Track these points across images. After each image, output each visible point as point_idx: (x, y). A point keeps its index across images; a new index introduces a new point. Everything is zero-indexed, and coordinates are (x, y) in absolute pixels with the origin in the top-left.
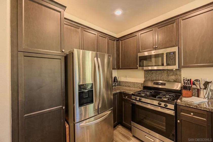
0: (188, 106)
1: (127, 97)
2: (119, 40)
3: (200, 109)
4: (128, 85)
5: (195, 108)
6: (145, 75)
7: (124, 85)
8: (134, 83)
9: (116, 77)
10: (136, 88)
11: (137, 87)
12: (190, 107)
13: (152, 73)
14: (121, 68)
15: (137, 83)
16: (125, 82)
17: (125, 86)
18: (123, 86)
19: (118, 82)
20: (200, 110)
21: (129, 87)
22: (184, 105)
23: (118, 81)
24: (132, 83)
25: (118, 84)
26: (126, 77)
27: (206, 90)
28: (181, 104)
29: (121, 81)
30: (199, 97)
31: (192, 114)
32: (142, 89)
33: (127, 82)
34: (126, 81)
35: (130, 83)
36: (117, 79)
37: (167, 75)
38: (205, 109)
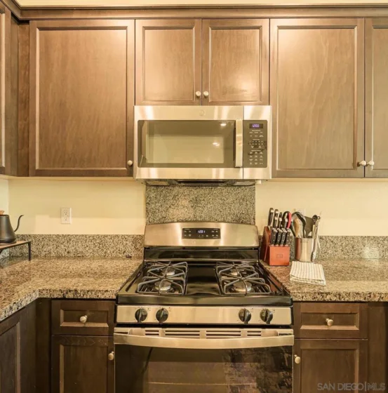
0: (320, 298)
1: (84, 318)
2: (27, 22)
3: (347, 299)
4: (71, 249)
5: (335, 302)
6: (147, 204)
7: (53, 254)
8: (101, 241)
9: (7, 217)
10: (112, 259)
11: (114, 255)
12: (324, 302)
13: (175, 196)
14: (37, 168)
15: (116, 239)
16: (58, 236)
17: (59, 257)
18: (47, 257)
19: (18, 243)
20: (348, 302)
21: (79, 257)
22: (310, 299)
23: (18, 236)
24: (94, 238)
25: (17, 251)
26: (62, 213)
27: (313, 240)
28: (303, 297)
29: (35, 236)
30: (299, 260)
31: (329, 321)
32: (139, 258)
33: (68, 238)
34: (61, 233)
35: (84, 238)
36: (14, 226)
37: (221, 202)
38: (356, 299)
